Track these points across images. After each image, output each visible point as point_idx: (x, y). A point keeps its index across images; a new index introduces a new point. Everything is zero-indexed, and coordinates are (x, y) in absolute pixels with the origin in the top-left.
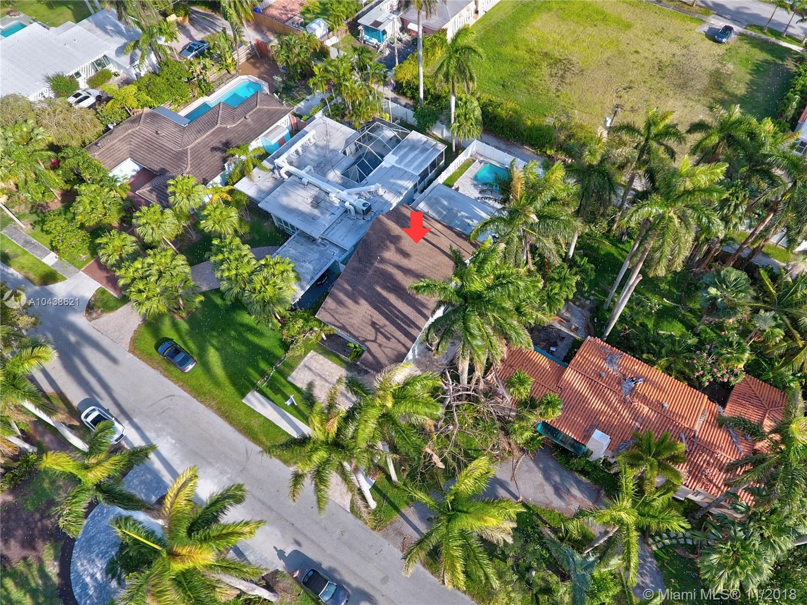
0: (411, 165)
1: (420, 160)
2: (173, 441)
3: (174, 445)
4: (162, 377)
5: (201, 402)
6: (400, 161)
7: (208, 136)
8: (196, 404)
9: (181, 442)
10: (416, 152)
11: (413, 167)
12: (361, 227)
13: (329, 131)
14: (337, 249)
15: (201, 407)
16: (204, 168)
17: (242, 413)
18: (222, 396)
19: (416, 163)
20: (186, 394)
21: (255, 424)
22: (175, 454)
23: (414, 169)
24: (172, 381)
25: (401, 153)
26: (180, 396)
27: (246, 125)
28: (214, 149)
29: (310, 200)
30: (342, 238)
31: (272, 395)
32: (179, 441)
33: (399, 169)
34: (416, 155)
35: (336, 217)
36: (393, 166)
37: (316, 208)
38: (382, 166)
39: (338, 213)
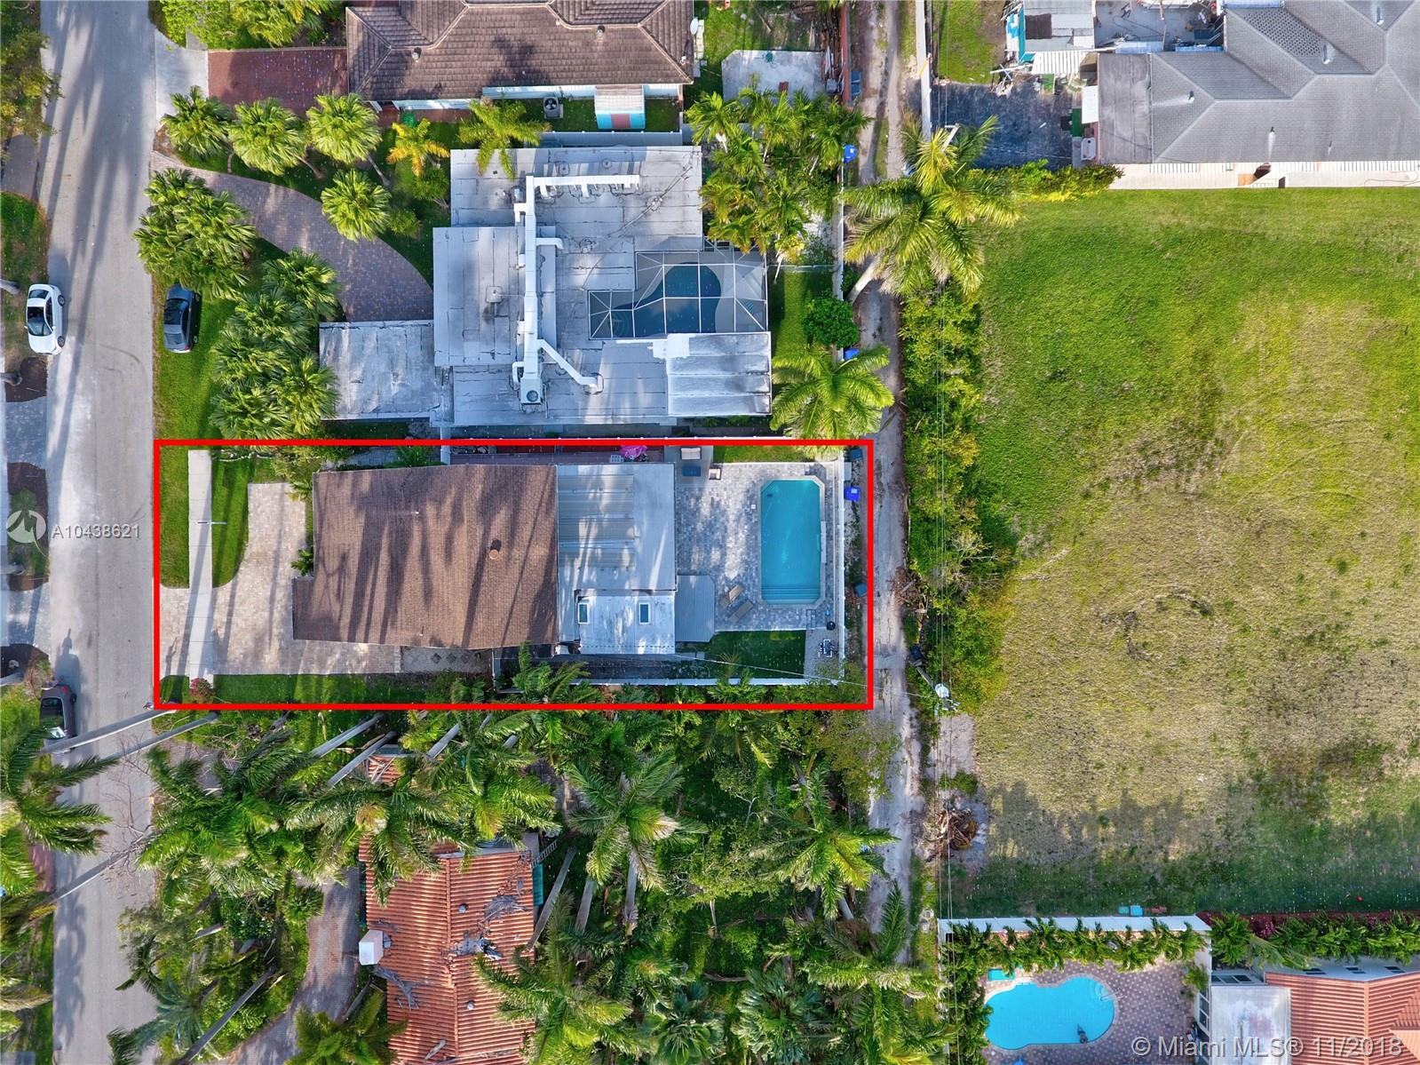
0: (684, 389)
1: (706, 394)
2: (89, 417)
3: (87, 421)
4: (150, 322)
5: (155, 403)
6: (682, 364)
7: (512, 12)
8: (148, 397)
9: (95, 427)
10: (723, 375)
11: (682, 395)
12: (504, 410)
13: (673, 193)
14: (449, 405)
15: (150, 408)
16: (455, 67)
17: (175, 464)
18: (177, 420)
19: (696, 394)
20: (150, 373)
21: (173, 492)
22: (78, 434)
23: (679, 401)
24: (154, 340)
25: (704, 352)
26: (143, 370)
27: (588, 44)
28: (501, 43)
29: (493, 297)
30: (468, 399)
31: (219, 482)
32: (95, 422)
33: (664, 376)
34: (716, 380)
35: (492, 362)
36: (664, 362)
37: (487, 320)
38: (651, 344)
39: (500, 360)
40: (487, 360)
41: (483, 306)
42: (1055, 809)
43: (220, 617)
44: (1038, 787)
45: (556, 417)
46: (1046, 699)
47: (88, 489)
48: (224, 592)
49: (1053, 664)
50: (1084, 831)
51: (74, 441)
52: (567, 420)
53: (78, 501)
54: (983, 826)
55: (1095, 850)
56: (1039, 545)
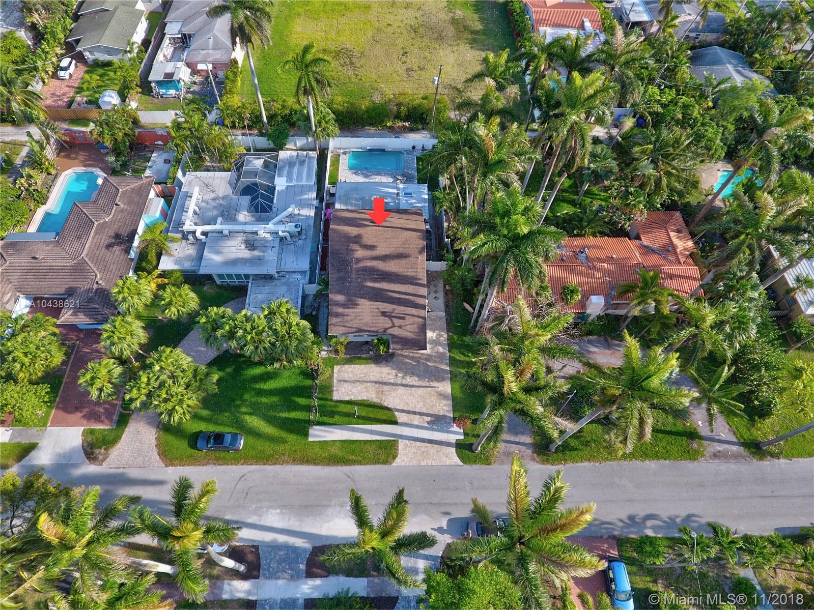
1: (305, 172)
2: (278, 511)
3: (281, 513)
4: (219, 467)
5: (274, 464)
6: (290, 179)
7: (94, 238)
8: (269, 468)
9: (285, 507)
10: (297, 166)
11: (304, 180)
12: (303, 247)
13: (206, 182)
14: (297, 274)
15: (278, 468)
17: (317, 450)
18: (288, 448)
19: (305, 176)
20: (254, 467)
21: (335, 450)
22: (289, 519)
23: (307, 180)
24: (231, 464)
25: (285, 173)
26: (250, 472)
27: (122, 211)
28: (109, 246)
29: (243, 246)
30: (295, 263)
31: (331, 420)
32: (282, 507)
33: (294, 186)
34: (299, 169)
36: (287, 186)
37: (254, 249)
38: (278, 190)
39: (277, 245)
41: (247, 251)
43: (417, 420)
45: (309, 225)
48: (401, 417)
53: (337, 520)
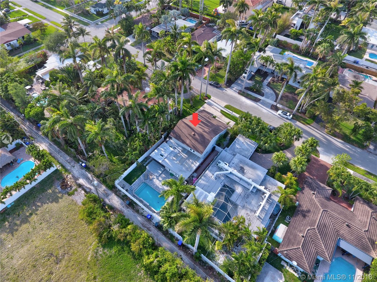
0: (200, 193)
6: (206, 197)
14: (228, 152)
16: (306, 199)
23: (199, 191)
29: (245, 171)
32: (262, 111)
35: (231, 162)
36: (209, 193)
37: (241, 167)
38: (215, 193)
39: (231, 164)
40: (233, 162)
41: (245, 168)
42: (45, 206)
43: (216, 108)
44: (53, 206)
45: (212, 167)
46: (66, 224)
47: (250, 105)
48: (220, 111)
49: (70, 232)
50: (35, 208)
51: (260, 108)
52: (210, 168)
53: (249, 103)
54: (60, 190)
55: (29, 208)
56: (96, 253)
